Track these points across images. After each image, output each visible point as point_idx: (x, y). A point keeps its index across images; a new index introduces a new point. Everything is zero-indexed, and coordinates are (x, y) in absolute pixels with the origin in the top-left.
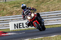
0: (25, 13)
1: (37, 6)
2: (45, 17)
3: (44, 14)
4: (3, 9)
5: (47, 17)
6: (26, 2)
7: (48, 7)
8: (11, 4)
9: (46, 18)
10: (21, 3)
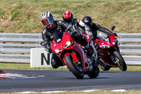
1: (106, 18)
4: (29, 16)
5: (121, 45)
6: (82, 4)
7: (129, 22)
8: (48, 6)
10: (70, 6)
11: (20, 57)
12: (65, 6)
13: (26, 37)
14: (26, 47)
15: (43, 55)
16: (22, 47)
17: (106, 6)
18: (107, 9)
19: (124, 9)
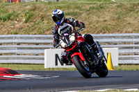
0: (59, 30)
2: (131, 45)
3: (129, 37)
4: (43, 18)
5: (134, 45)
8: (61, 8)
9: (132, 48)
10: (83, 8)
11: (34, 58)
12: (78, 8)
13: (40, 38)
14: (41, 48)
15: (57, 56)
16: (36, 48)
17: (118, 7)
18: (119, 10)
19: (137, 10)
